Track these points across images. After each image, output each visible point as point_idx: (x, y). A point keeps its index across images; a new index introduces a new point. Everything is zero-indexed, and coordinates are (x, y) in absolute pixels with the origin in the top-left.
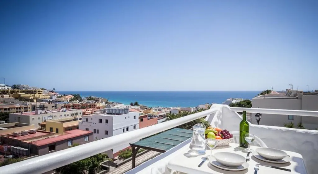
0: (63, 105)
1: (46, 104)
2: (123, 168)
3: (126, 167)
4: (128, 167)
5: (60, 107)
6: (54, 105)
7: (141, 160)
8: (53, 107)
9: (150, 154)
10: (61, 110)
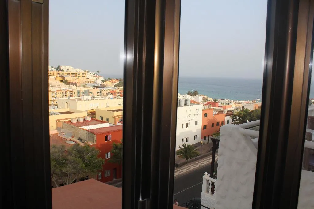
0: (109, 91)
1: (91, 89)
2: (184, 168)
3: (180, 171)
4: (182, 171)
5: (105, 94)
6: (99, 91)
7: (192, 167)
8: (98, 92)
9: (199, 164)
10: (107, 97)
